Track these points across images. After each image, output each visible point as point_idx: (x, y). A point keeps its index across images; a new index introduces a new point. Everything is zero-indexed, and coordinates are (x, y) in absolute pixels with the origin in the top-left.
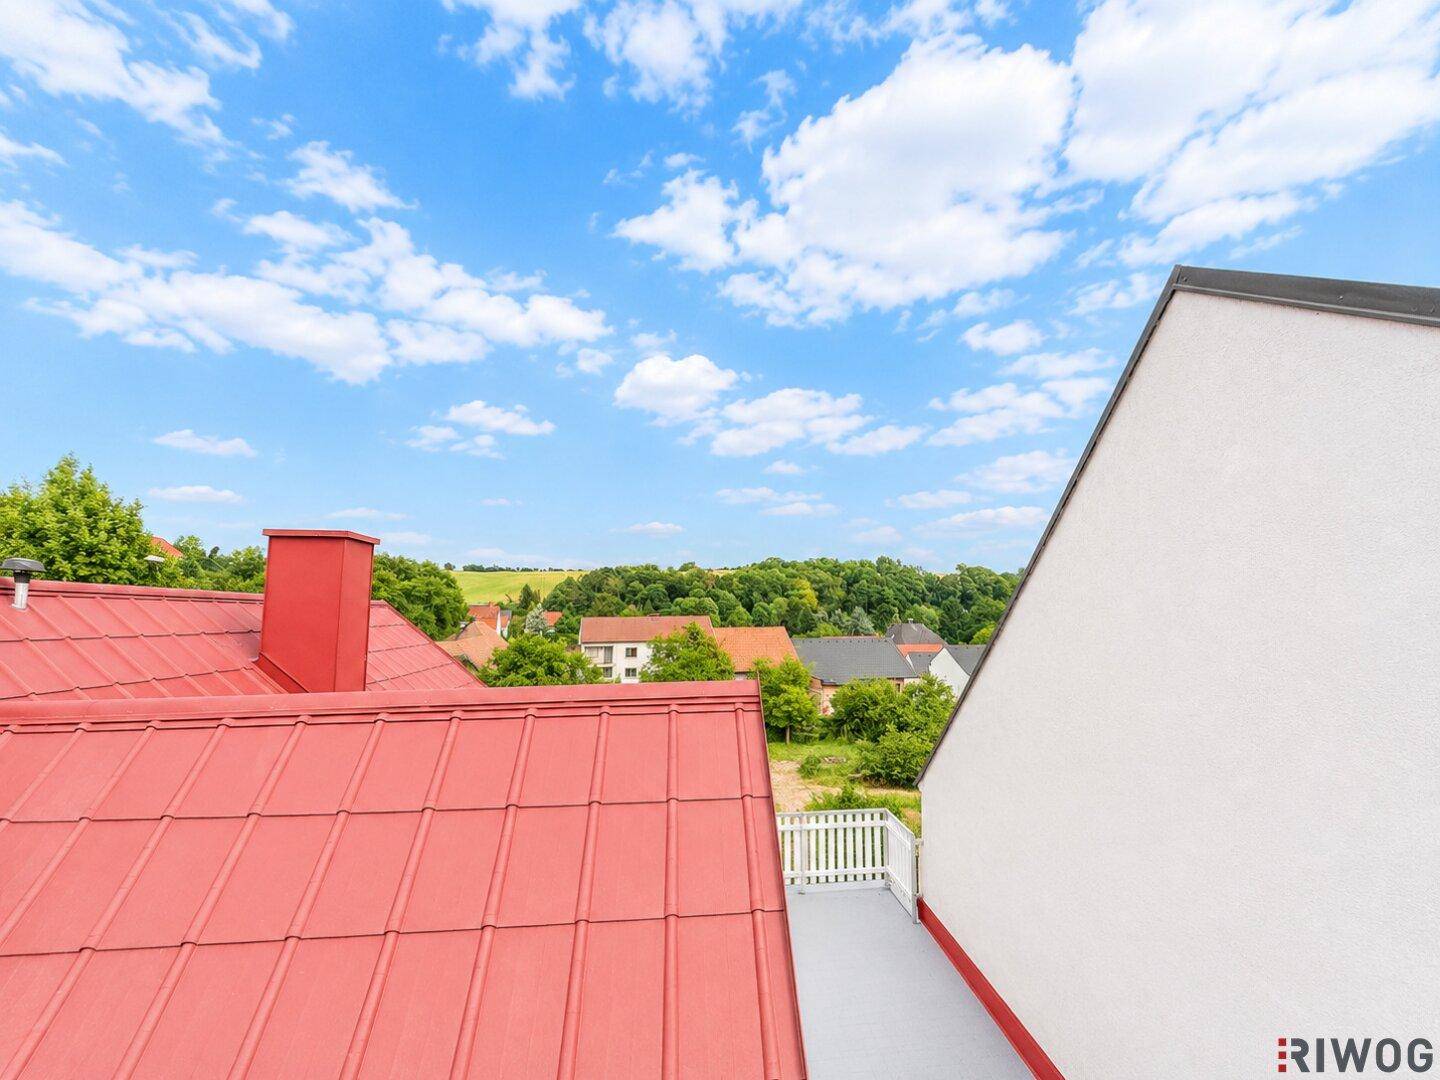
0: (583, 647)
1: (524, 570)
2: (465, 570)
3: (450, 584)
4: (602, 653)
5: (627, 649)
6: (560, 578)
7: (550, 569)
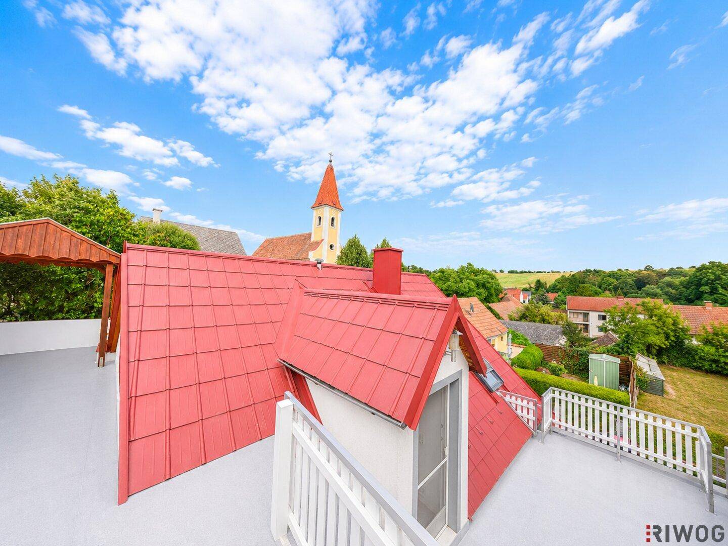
0: (568, 311)
1: (538, 272)
2: (509, 273)
3: (493, 278)
4: (581, 317)
5: (599, 315)
6: (558, 276)
7: (553, 272)
